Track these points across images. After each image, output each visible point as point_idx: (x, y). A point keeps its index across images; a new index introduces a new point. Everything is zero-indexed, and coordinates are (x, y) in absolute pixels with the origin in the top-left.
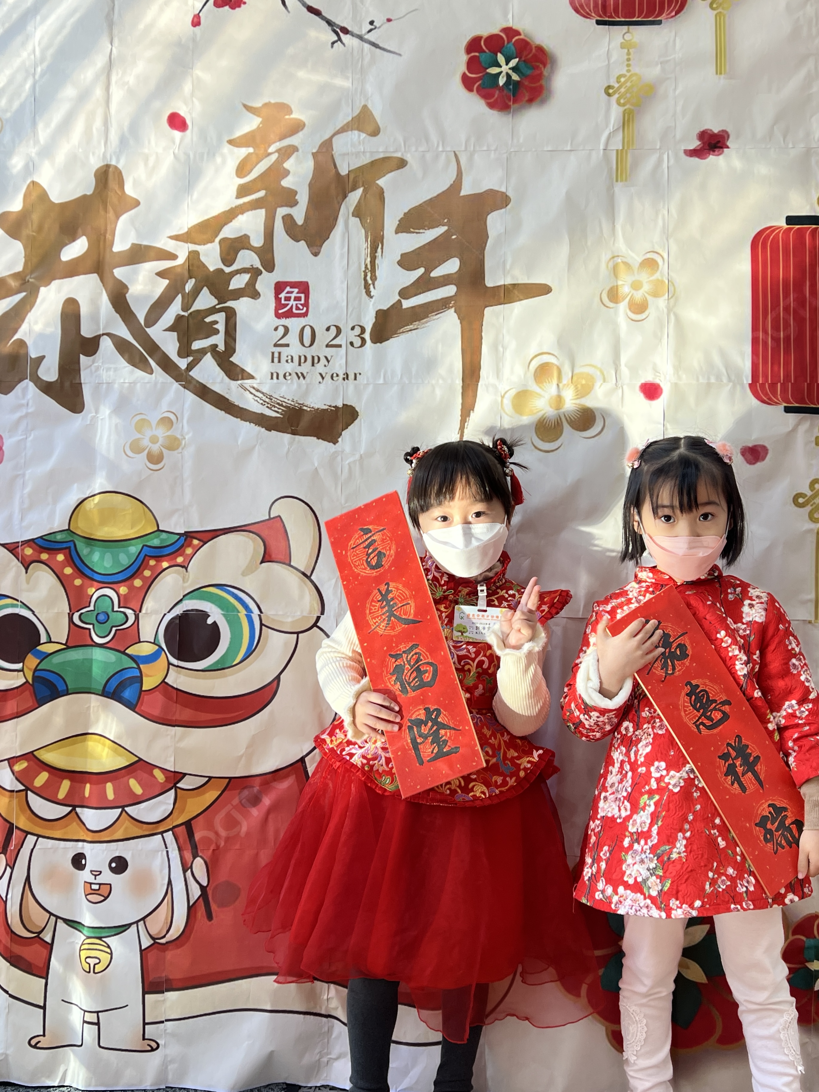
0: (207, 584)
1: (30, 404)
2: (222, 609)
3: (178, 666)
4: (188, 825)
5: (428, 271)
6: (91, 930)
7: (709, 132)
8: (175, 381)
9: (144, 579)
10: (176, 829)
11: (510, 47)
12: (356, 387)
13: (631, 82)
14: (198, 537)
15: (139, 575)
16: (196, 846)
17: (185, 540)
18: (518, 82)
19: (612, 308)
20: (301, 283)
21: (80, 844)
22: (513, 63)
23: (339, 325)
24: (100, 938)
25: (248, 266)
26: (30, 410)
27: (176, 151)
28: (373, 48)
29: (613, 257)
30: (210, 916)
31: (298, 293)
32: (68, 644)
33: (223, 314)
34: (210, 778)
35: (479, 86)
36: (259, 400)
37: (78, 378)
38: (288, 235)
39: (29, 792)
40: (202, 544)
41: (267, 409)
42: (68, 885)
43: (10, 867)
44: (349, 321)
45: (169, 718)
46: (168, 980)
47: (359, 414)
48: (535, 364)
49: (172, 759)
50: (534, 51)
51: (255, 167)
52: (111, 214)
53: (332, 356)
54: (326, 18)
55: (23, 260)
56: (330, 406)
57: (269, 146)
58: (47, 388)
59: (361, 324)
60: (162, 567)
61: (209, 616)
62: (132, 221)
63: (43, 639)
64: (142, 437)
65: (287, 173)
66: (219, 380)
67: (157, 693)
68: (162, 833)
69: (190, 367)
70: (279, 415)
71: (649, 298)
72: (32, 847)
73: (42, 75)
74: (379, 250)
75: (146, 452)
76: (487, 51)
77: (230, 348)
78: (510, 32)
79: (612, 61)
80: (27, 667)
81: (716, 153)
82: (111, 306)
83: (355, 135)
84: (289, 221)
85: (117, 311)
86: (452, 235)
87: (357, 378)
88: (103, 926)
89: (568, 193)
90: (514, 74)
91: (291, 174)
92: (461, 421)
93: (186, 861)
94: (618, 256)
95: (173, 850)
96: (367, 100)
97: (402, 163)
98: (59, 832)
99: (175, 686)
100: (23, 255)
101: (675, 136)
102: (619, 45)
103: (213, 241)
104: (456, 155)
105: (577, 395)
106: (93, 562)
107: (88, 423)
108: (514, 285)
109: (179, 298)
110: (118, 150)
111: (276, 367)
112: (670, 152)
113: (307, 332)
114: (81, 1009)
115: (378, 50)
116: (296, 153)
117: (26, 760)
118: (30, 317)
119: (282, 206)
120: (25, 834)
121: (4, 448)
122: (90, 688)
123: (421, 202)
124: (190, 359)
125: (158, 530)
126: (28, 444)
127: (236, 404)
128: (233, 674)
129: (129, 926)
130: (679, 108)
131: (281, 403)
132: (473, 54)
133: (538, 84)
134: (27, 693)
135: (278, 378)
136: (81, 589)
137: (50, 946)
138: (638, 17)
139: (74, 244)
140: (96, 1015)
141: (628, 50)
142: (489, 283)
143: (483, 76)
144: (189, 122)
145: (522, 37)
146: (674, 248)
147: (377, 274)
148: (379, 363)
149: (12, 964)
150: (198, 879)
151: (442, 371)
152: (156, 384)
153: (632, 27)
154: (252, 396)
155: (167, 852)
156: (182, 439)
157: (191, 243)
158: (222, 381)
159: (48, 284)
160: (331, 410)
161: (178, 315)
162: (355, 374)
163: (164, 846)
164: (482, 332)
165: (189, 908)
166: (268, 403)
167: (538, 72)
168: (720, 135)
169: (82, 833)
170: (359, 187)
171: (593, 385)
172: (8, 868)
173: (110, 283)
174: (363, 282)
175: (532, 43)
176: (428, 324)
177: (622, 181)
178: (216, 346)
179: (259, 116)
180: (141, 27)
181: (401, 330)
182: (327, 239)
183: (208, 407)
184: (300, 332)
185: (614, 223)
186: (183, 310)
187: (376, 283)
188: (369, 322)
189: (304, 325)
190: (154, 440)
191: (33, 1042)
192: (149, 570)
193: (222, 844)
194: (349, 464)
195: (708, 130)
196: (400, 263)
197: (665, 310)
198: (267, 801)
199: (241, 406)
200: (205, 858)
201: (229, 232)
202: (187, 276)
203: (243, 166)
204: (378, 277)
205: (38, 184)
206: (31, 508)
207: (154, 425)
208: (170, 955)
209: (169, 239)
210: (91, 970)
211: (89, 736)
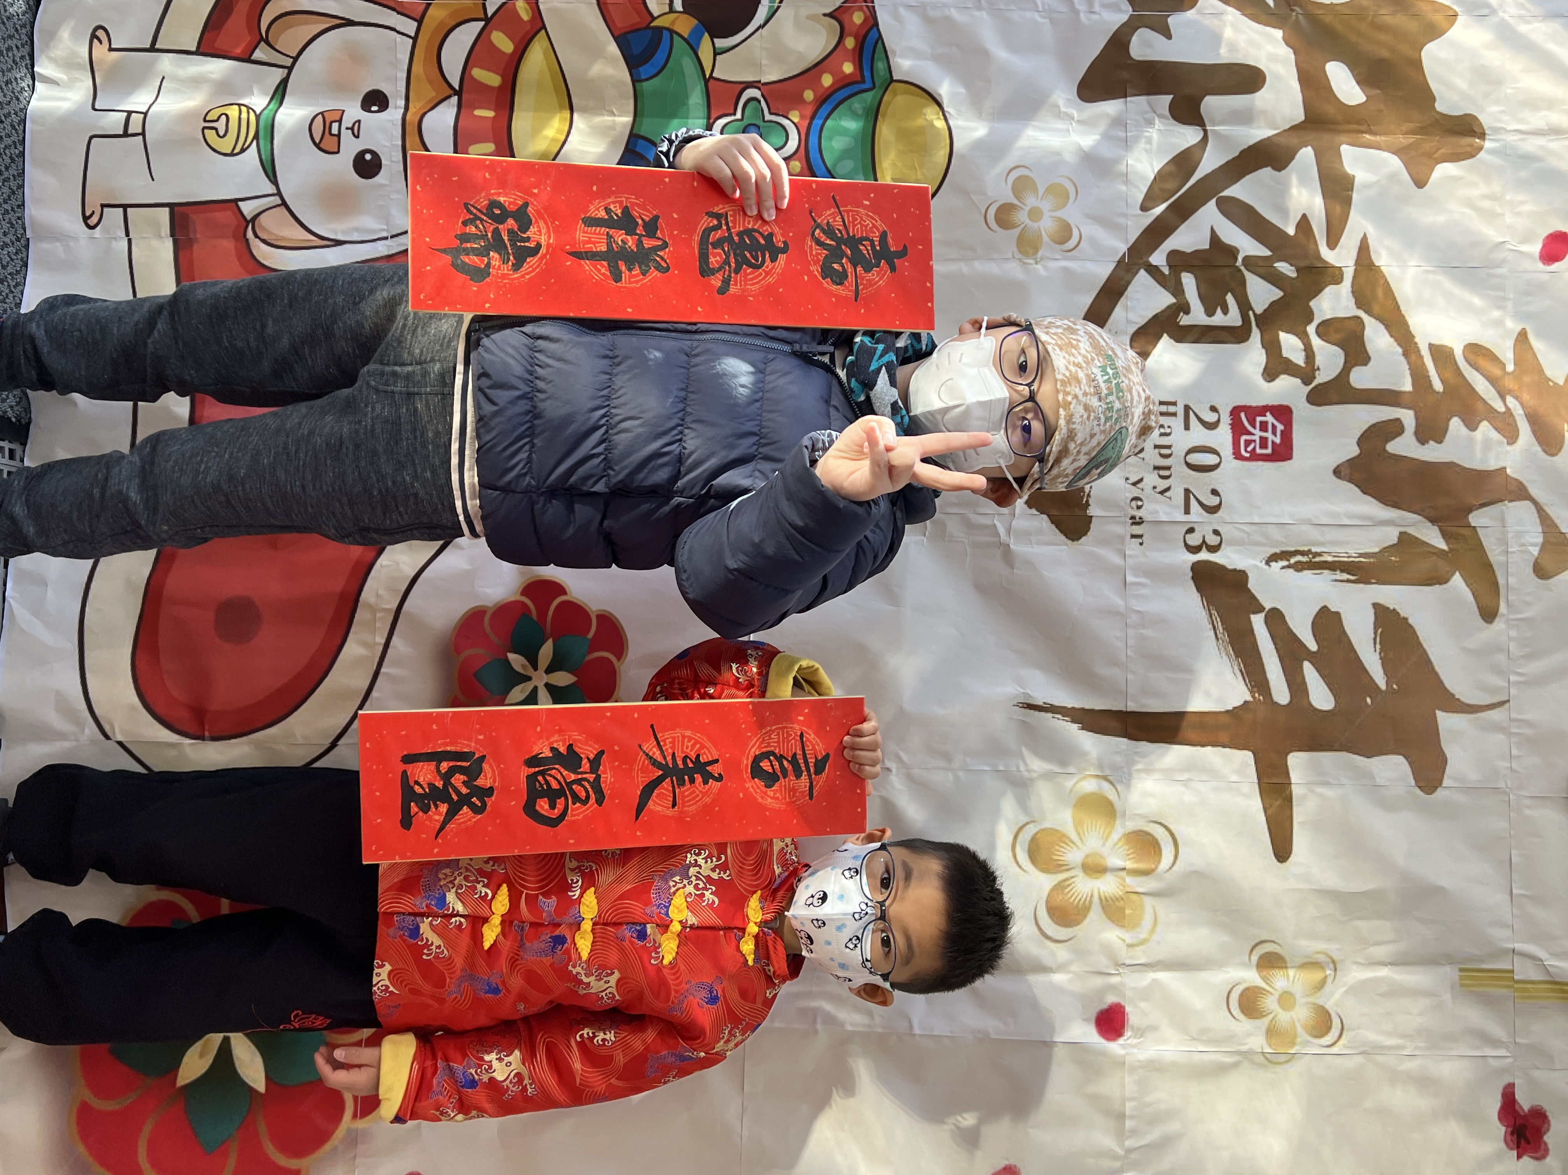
1: (1095, 17)
5: (1312, 657)
6: (270, 122)
7: (1546, 1126)
8: (1129, 246)
12: (1121, 538)
19: (1250, 959)
20: (1291, 448)
21: (402, 103)
23: (1221, 510)
24: (256, 137)
25: (1319, 361)
26: (1083, 17)
27: (1508, 246)
31: (1273, 442)
32: (711, 80)
33: (1238, 322)
37: (1136, 93)
38: (1370, 427)
39: (483, 23)
42: (337, 87)
44: (1229, 527)
46: (190, 243)
47: (1075, 543)
48: (1159, 833)
51: (1481, 374)
52: (1404, 140)
53: (1170, 498)
55: (1327, 2)
56: (1089, 495)
57: (1516, 398)
58: (1119, 42)
59: (1223, 546)
62: (1392, 176)
63: (721, 43)
64: (1040, 195)
65: (1472, 426)
66: (1132, 316)
69: (1154, 271)
71: (1267, 1020)
72: (398, 29)
74: (1346, 576)
75: (1015, 202)
77: (1184, 335)
80: (677, 18)
81: (1509, 1137)
82: (1252, 142)
83: (1535, 537)
84: (1394, 428)
85: (1243, 152)
86: (1371, 698)
87: (1133, 540)
88: (275, 141)
89: (1442, 889)
91: (1470, 433)
92: (1065, 708)
94: (1335, 970)
95: (387, 247)
97: (1489, 614)
98: (422, 70)
100: (1335, 2)
101: (1538, 1068)
103: (1358, 307)
104: (1502, 703)
105: (1106, 898)
106: (840, 119)
107: (1063, 109)
108: (1290, 800)
109: (1266, 252)
110: (1508, 152)
112: (1511, 1060)
113: (1209, 459)
114: (149, 107)
116: (1504, 441)
117: (533, 19)
119: (1417, 419)
120: (418, 18)
122: (642, 116)
123: (1425, 646)
124: (1166, 271)
126: (1028, 14)
129: (274, 180)
134: (637, 19)
136: (797, 101)
137: (247, 58)
139: (1354, 83)
140: (140, 131)
142: (1294, 759)
144: (1556, 266)
146: (1350, 1063)
147: (1306, 572)
148: (1159, 575)
152: (1125, 216)
155: (386, 238)
156: (1035, 259)
157: (1356, 270)
158: (1129, 322)
159: (1288, 44)
160: (1082, 497)
161: (1238, 251)
162: (1141, 536)
163: (395, 233)
164: (1213, 746)
168: (1540, 1147)
169: (419, 105)
170: (1448, 544)
171: (1123, 927)
173: (1289, 142)
174: (1292, 549)
176: (1225, 658)
177: (1461, 978)
178: (1187, 311)
179: (1566, 380)
181: (1214, 613)
182: (1362, 491)
183: (1087, 300)
184: (1210, 448)
185: (1391, 964)
186: (1246, 259)
187: (1291, 570)
188: (1226, 558)
189: (1222, 454)
190: (1036, 214)
191: (100, 33)
194: (995, 525)
195: (1549, 1125)
196: (1324, 610)
197: (1244, 1048)
201: (1375, 334)
202: (1302, 264)
203: (1484, 355)
204: (1300, 574)
205: (1452, 24)
206: (928, 20)
207: (1058, 214)
208: (228, 244)
209: (1362, 236)
210: (208, 123)
211: (569, 116)
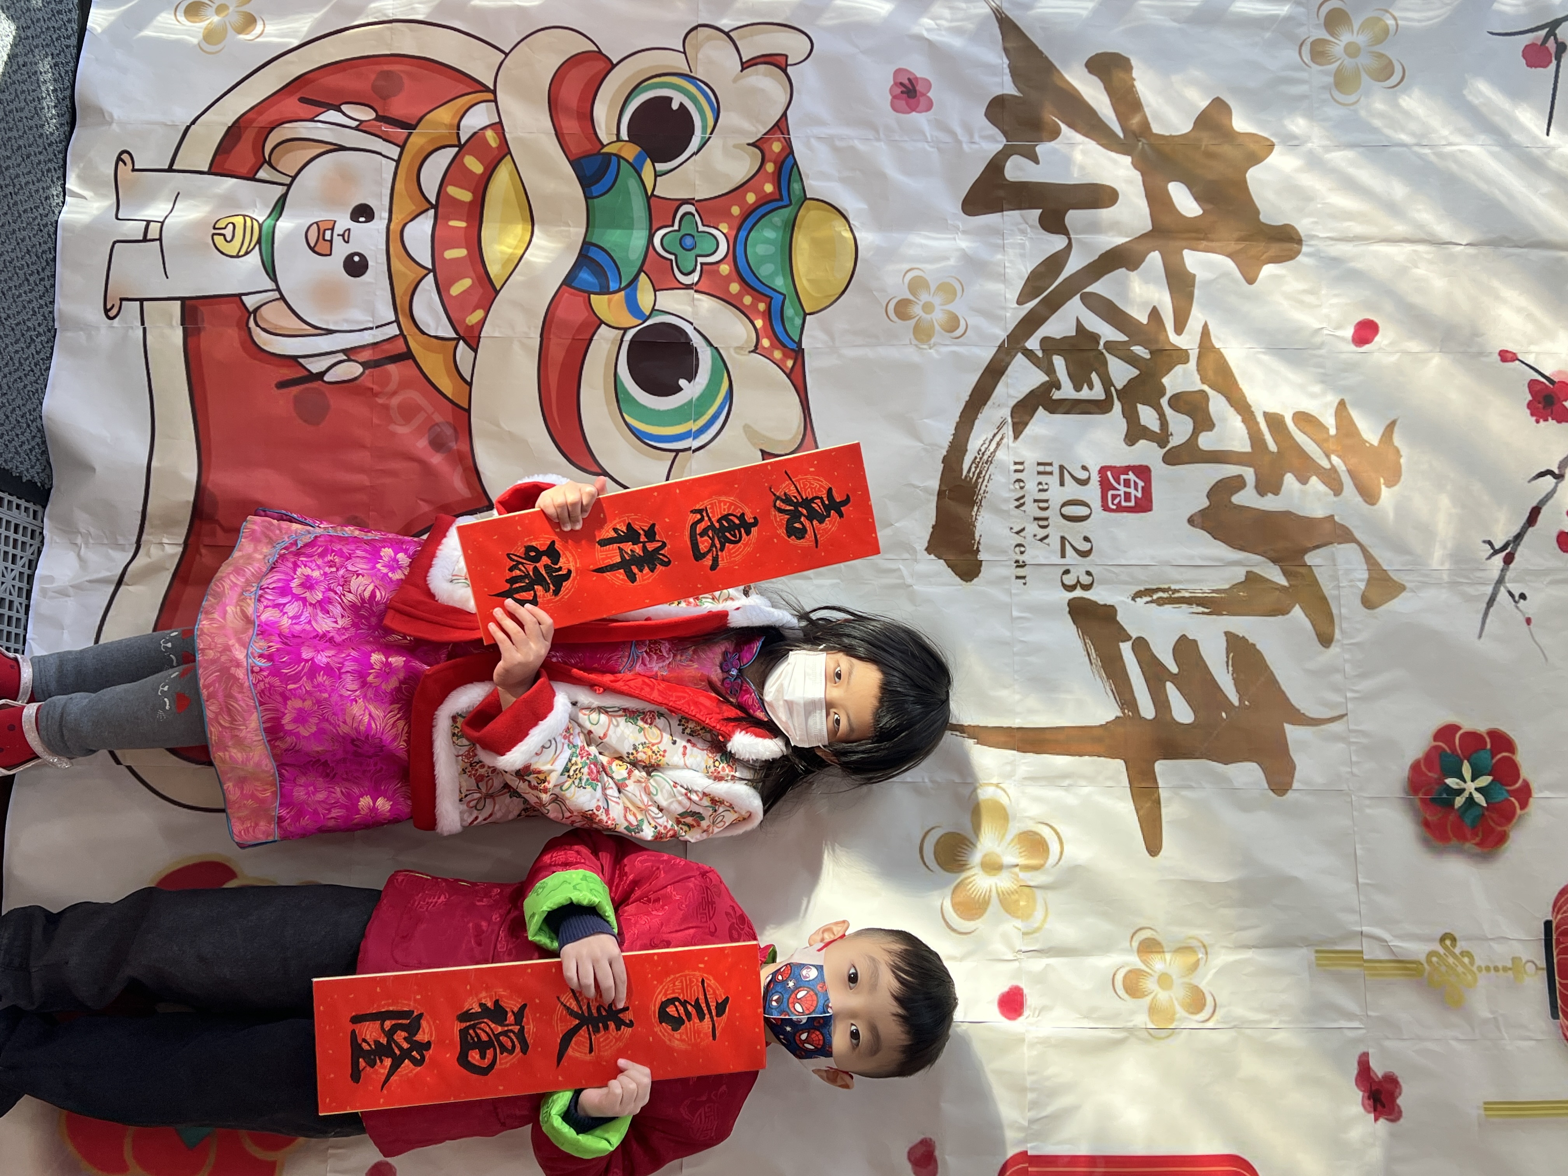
0: (732, 378)
1: (975, 146)
2: (698, 399)
3: (622, 341)
4: (408, 355)
5: (1174, 678)
6: (271, 230)
7: (1398, 1090)
8: (1008, 333)
9: (740, 296)
10: (402, 340)
11: (1501, 795)
12: (1006, 578)
13: (1464, 973)
14: (796, 367)
15: (746, 290)
16: (378, 366)
17: (793, 350)
18: (1452, 805)
19: (1131, 945)
20: (1150, 501)
21: (386, 215)
22: (1479, 798)
23: (1092, 554)
24: (259, 242)
25: (1172, 428)
26: (965, 147)
27: (1325, 332)
28: (1487, 599)
29: (1204, 946)
30: (283, 385)
31: (1136, 497)
32: (653, 198)
33: (1103, 397)
34: (470, 384)
35: (1444, 750)
36: (986, 446)
37: (1010, 207)
38: (1217, 483)
39: (456, 149)
40: (788, 371)
41: (973, 458)
42: (331, 200)
43: (359, 125)
44: (1100, 568)
45: (553, 330)
46: (198, 331)
47: (969, 583)
48: (1046, 833)
49: (497, 334)
50: (1499, 829)
51: (1308, 436)
52: (1233, 246)
53: (1048, 545)
54: (1525, 533)
55: (1167, 134)
56: (979, 543)
57: (1339, 456)
58: (995, 166)
59: (1095, 585)
60: (756, 319)
61: (690, 382)
62: (1227, 274)
63: (660, 167)
64: (932, 291)
65: (1304, 481)
66: (1012, 392)
67: (587, 314)
68: (397, 321)
69: (1029, 354)
70: (965, 473)
71: (1148, 999)
72: (383, 153)
73: (1420, 156)
74: (1201, 609)
75: (911, 297)
76: (1494, 761)
77: (1056, 407)
78: (1524, 794)
79: (1492, 943)
80: (623, 146)
81: (1367, 1102)
82: (1108, 248)
83: (1362, 574)
84: (1238, 483)
85: (1101, 256)
86: (1226, 713)
87: (1018, 580)
88: (276, 245)
89: (1295, 878)
90: (1464, 799)
91: (1302, 486)
93: (359, 353)
94: (1207, 953)
95: (374, 336)
96: (1412, 591)
97: (1326, 640)
98: (403, 188)
99: (595, 337)
100: (1174, 134)
101: (1388, 1038)
102: (1517, 955)
103: (1203, 383)
104: (1341, 717)
105: (1004, 894)
106: (763, 230)
107: (949, 222)
108: (1159, 803)
109: (1122, 338)
110: (1322, 255)
111: (1031, 468)
112: (1364, 1031)
113: (1082, 511)
114: (166, 217)
115: (1484, 605)
116: (1332, 493)
117: (500, 146)
118: (1091, 145)
119: (1256, 475)
120: (401, 144)
121: (914, 113)
122: (594, 227)
123: (1272, 668)
124: (1040, 354)
125: (806, 314)
126: (920, 145)
127: (980, 416)
128: (610, 414)
129: (274, 278)
130: (1430, 1045)
131: (982, 476)
132: (1488, 740)
133: (1451, 835)
134: (589, 147)
135: (1016, 471)
136: (726, 215)
137: (251, 177)
138: (1560, 983)
139: (1192, 199)
140: (157, 237)
141: (1510, 969)
142: (1160, 766)
143: (1458, 755)
144: (1366, 348)
145: (1518, 811)
146: (1222, 1038)
147: (1167, 606)
148: (1041, 611)
149: (229, 128)
150: (334, 369)
151: (1032, 701)
152: (1004, 308)
153: (1544, 974)
154: (990, 437)
155: (371, 328)
156: (929, 345)
157: (1199, 352)
158: (1009, 396)
159: (1136, 167)
160: (974, 545)
161: (1100, 337)
162: (1024, 577)
163: (379, 324)
164: (1090, 755)
165: (295, 358)
166: (981, 458)
167: (1469, 836)
168: (1394, 1109)
169: (401, 217)
170: (1288, 580)
171: (1018, 917)
172: (357, 123)
173: (1140, 247)
174: (1154, 587)
175: (1510, 826)
176: (1098, 679)
177: (1317, 959)
178: (1059, 388)
179: (1381, 441)
180: (1496, 283)
181: (1087, 641)
182: (1213, 537)
183: (973, 379)
184: (1082, 501)
185: (1254, 947)
186: (1106, 343)
187: (1154, 605)
188: (1099, 595)
189: (1092, 506)
190: (928, 307)
191: (125, 157)
192: (752, 302)
193: (380, 401)
194: (899, 569)
195: (1401, 1090)
196: (1183, 638)
197: (1130, 1025)
198: (436, 459)
199: (977, 422)
200: (362, 378)
201: (1217, 405)
202: (1154, 348)
203: (1311, 421)
204: (1162, 608)
205: (1271, 151)
206: (836, 150)
207: (947, 307)
208: (233, 334)
209: (1203, 323)
210: (217, 230)
211: (530, 227)
